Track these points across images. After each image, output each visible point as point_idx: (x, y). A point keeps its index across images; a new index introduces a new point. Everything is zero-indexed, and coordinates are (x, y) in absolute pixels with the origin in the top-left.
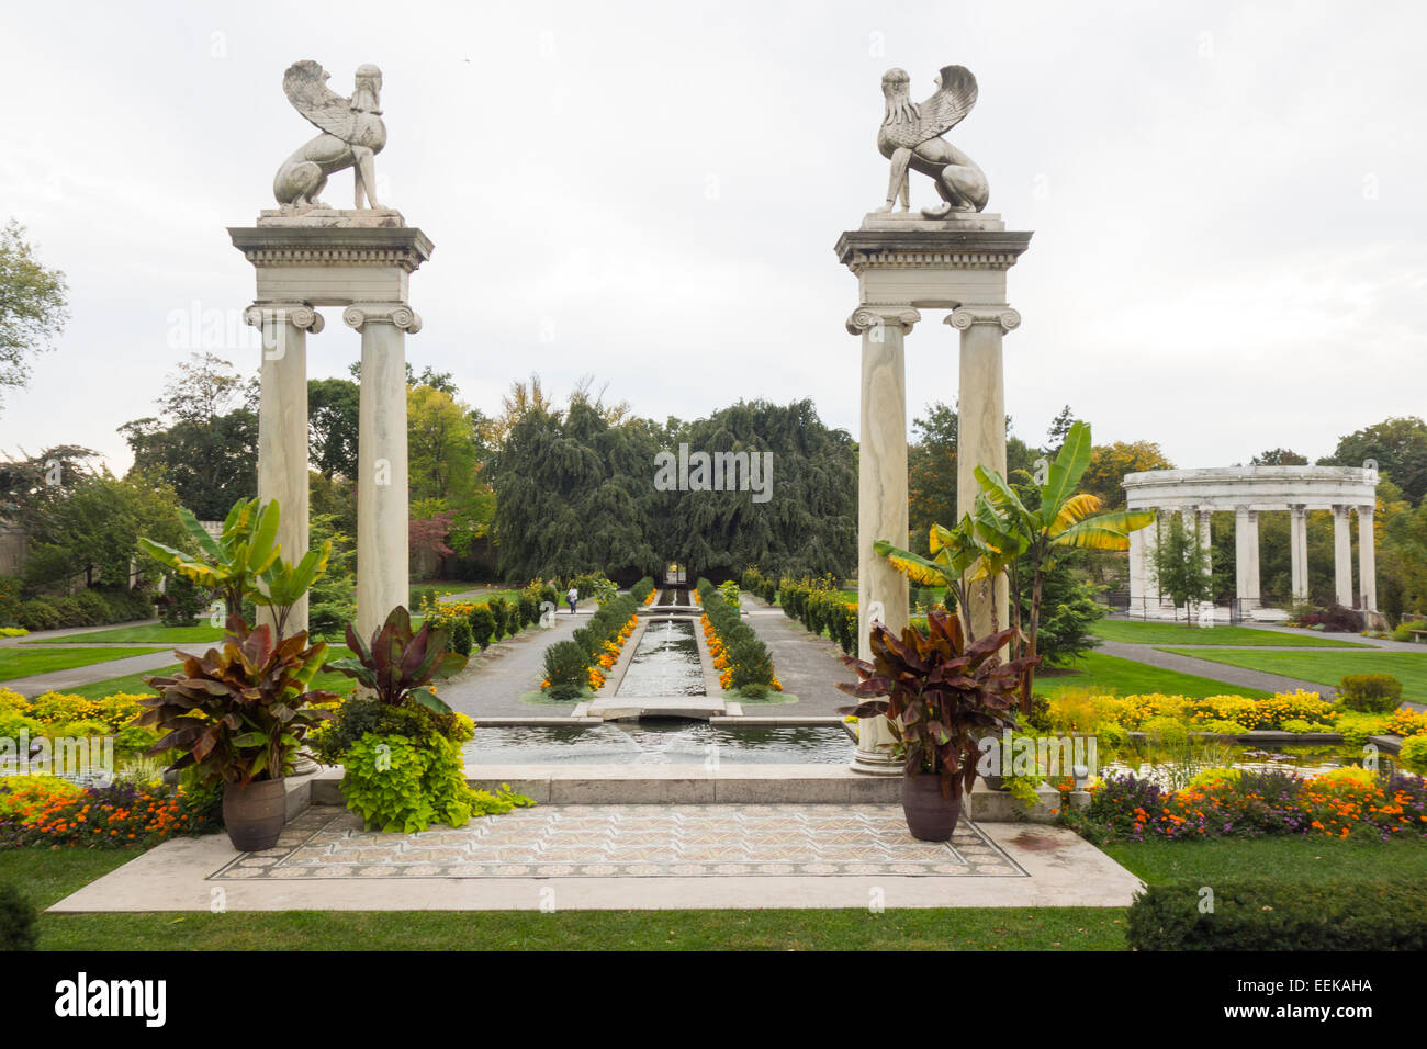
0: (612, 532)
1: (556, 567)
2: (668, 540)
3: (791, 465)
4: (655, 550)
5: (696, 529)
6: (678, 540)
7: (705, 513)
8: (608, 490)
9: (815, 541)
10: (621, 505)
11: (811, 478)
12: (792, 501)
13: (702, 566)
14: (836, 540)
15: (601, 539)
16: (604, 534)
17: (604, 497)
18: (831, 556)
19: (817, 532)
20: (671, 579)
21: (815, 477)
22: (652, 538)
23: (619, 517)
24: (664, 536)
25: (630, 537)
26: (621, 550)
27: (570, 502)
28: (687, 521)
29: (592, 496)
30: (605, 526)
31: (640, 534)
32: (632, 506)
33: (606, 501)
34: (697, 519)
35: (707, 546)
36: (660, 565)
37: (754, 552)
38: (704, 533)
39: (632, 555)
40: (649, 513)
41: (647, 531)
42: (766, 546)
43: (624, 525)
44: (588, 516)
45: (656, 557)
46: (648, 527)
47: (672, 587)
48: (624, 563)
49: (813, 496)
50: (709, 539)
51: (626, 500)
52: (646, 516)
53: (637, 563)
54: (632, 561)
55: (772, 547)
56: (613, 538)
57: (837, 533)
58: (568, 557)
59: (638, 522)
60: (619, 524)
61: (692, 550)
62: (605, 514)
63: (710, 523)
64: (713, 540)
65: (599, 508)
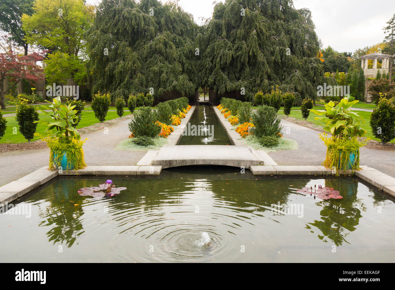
0: (162, 67)
1: (123, 91)
2: (200, 74)
3: (278, 27)
4: (191, 80)
5: (218, 66)
6: (206, 73)
7: (224, 55)
8: (159, 40)
9: (298, 73)
10: (168, 50)
11: (292, 34)
12: (281, 47)
13: (222, 90)
14: (312, 72)
15: (155, 73)
16: (156, 68)
17: (156, 44)
18: (309, 83)
19: (298, 68)
20: (202, 98)
21: (295, 34)
22: (189, 73)
23: (167, 58)
24: (196, 72)
25: (173, 71)
26: (167, 80)
27: (134, 49)
28: (212, 62)
29: (149, 44)
30: (156, 63)
31: (181, 69)
32: (175, 52)
33: (157, 46)
34: (218, 59)
35: (225, 77)
36: (193, 90)
37: (258, 81)
38: (223, 69)
39: (175, 83)
40: (188, 58)
41: (186, 68)
42: (266, 77)
43: (170, 63)
44: (146, 58)
45: (191, 84)
46: (186, 65)
47: (202, 104)
48: (169, 88)
49: (294, 45)
50: (226, 73)
51: (171, 47)
52: (184, 58)
53: (178, 88)
54: (174, 87)
55: (269, 78)
56: (162, 72)
57: (312, 68)
58: (132, 83)
59: (179, 61)
60: (167, 63)
61: (215, 80)
62: (157, 56)
63: (228, 62)
64: (229, 74)
65: (154, 52)
